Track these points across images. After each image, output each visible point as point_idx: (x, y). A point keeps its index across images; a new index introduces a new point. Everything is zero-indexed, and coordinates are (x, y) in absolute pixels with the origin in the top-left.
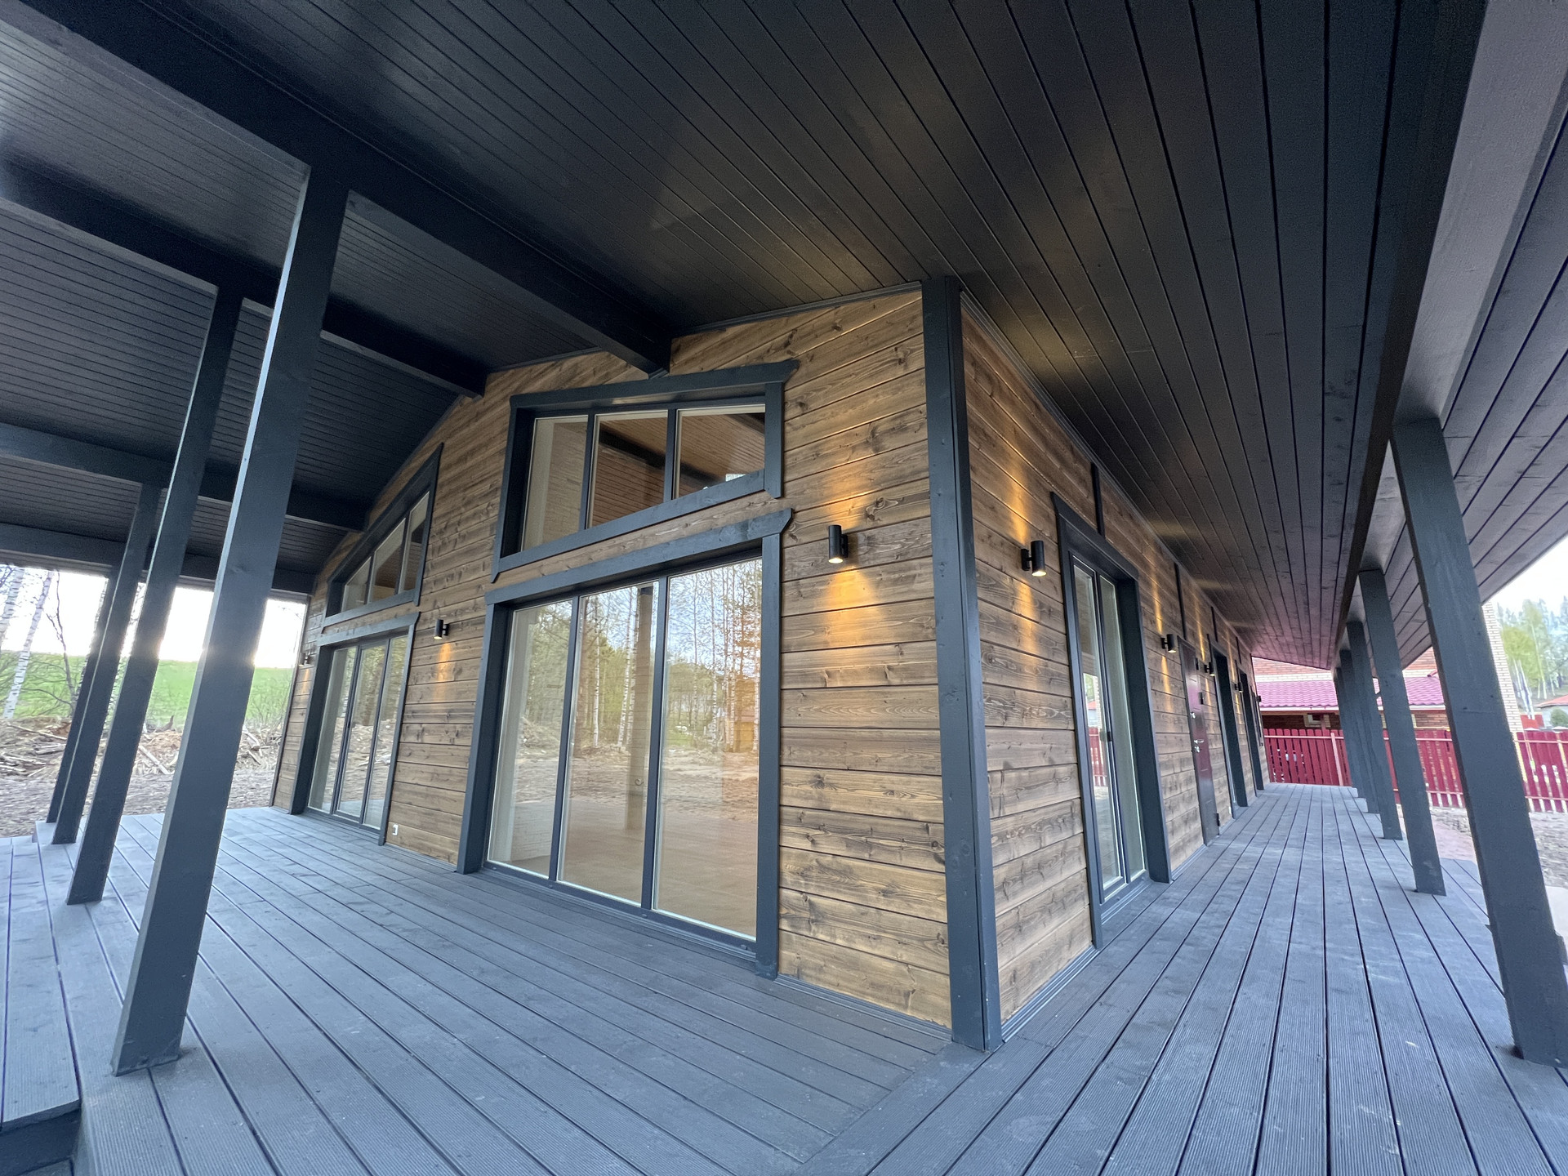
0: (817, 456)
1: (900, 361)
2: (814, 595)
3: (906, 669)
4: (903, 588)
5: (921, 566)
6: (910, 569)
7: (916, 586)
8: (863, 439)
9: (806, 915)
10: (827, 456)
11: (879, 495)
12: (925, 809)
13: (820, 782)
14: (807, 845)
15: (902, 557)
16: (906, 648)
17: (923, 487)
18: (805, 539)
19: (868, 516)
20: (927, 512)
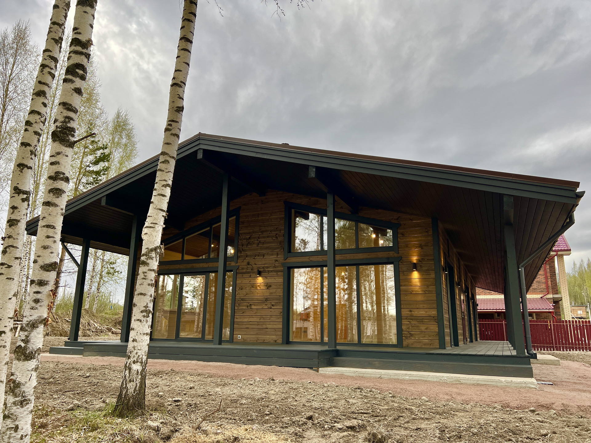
0: (407, 247)
1: (427, 232)
2: (407, 275)
3: (429, 290)
4: (428, 276)
5: (432, 272)
6: (430, 272)
7: (431, 276)
8: (418, 246)
9: (409, 335)
10: (410, 247)
11: (423, 258)
12: (434, 314)
13: (411, 311)
14: (409, 323)
15: (428, 270)
16: (429, 287)
17: (432, 258)
18: (405, 264)
19: (420, 261)
20: (433, 262)
